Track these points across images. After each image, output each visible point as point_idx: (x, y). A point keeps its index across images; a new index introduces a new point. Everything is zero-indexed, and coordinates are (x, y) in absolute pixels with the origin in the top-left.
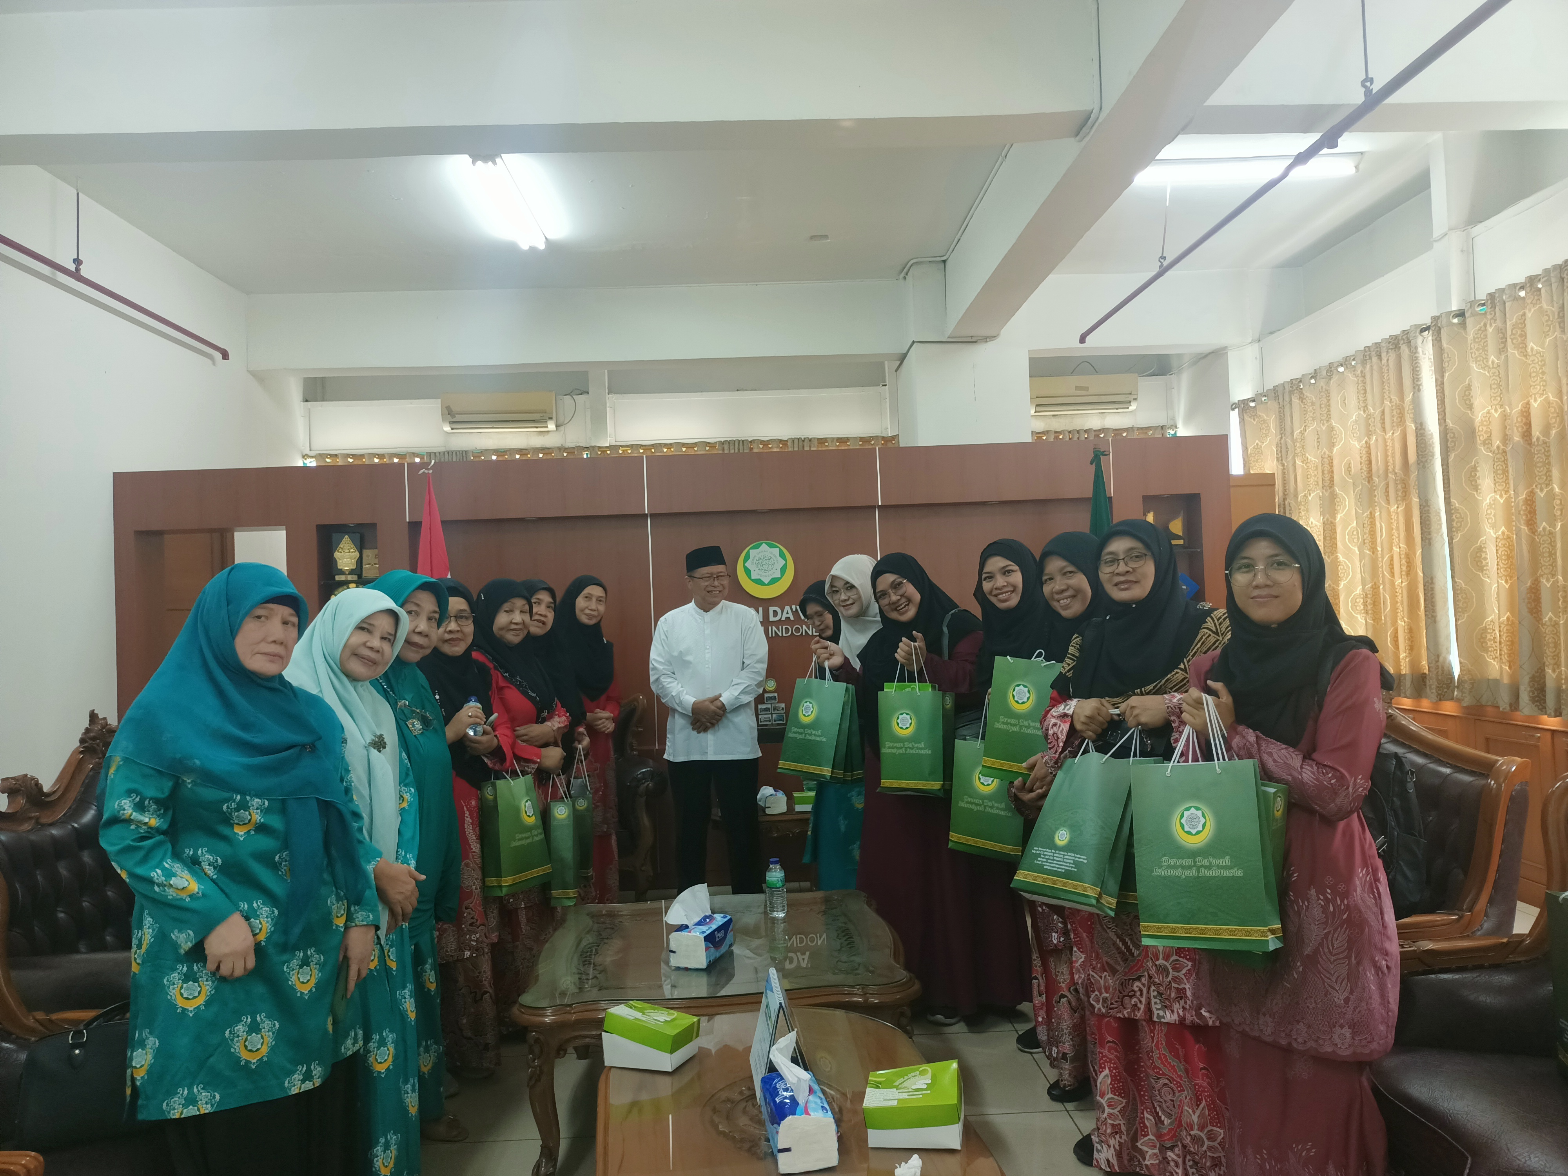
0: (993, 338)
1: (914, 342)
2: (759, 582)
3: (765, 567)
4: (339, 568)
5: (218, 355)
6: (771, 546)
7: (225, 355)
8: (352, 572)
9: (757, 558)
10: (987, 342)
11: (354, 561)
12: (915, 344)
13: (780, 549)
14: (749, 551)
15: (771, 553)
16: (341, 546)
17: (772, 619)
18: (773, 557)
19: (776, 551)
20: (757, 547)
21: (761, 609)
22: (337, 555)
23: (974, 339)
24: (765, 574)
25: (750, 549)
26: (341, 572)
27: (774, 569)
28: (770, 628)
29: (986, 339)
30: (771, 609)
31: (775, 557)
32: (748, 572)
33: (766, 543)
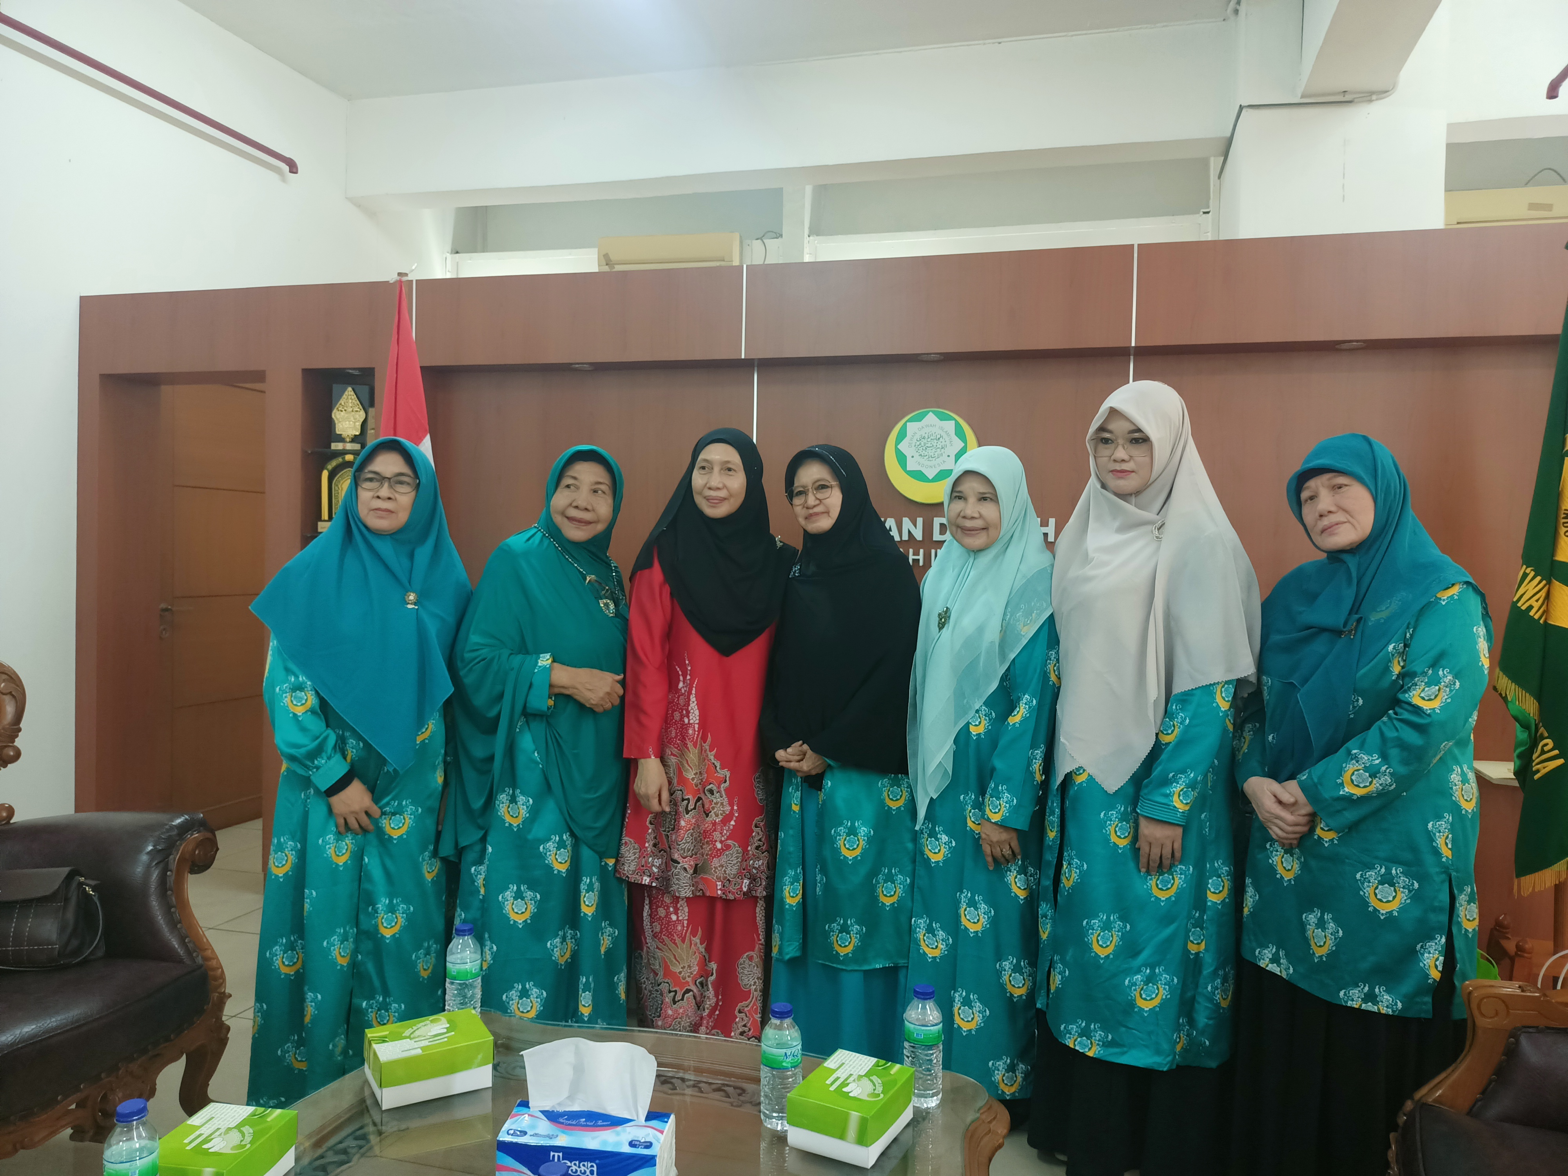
0: (1383, 93)
1: (1241, 108)
2: (918, 476)
3: (930, 452)
4: (338, 432)
5: (286, 168)
6: (943, 418)
7: (293, 167)
8: (355, 439)
9: (918, 437)
10: (1371, 101)
11: (358, 425)
12: (1244, 111)
13: (957, 423)
14: (905, 424)
15: (942, 428)
16: (342, 401)
17: (937, 537)
18: (943, 434)
19: (950, 426)
20: (919, 419)
21: (920, 521)
22: (336, 415)
23: (1348, 98)
24: (929, 463)
25: (908, 421)
26: (340, 439)
27: (945, 455)
28: (933, 551)
29: (1370, 96)
30: (937, 521)
31: (948, 434)
32: (902, 459)
33: (933, 412)
